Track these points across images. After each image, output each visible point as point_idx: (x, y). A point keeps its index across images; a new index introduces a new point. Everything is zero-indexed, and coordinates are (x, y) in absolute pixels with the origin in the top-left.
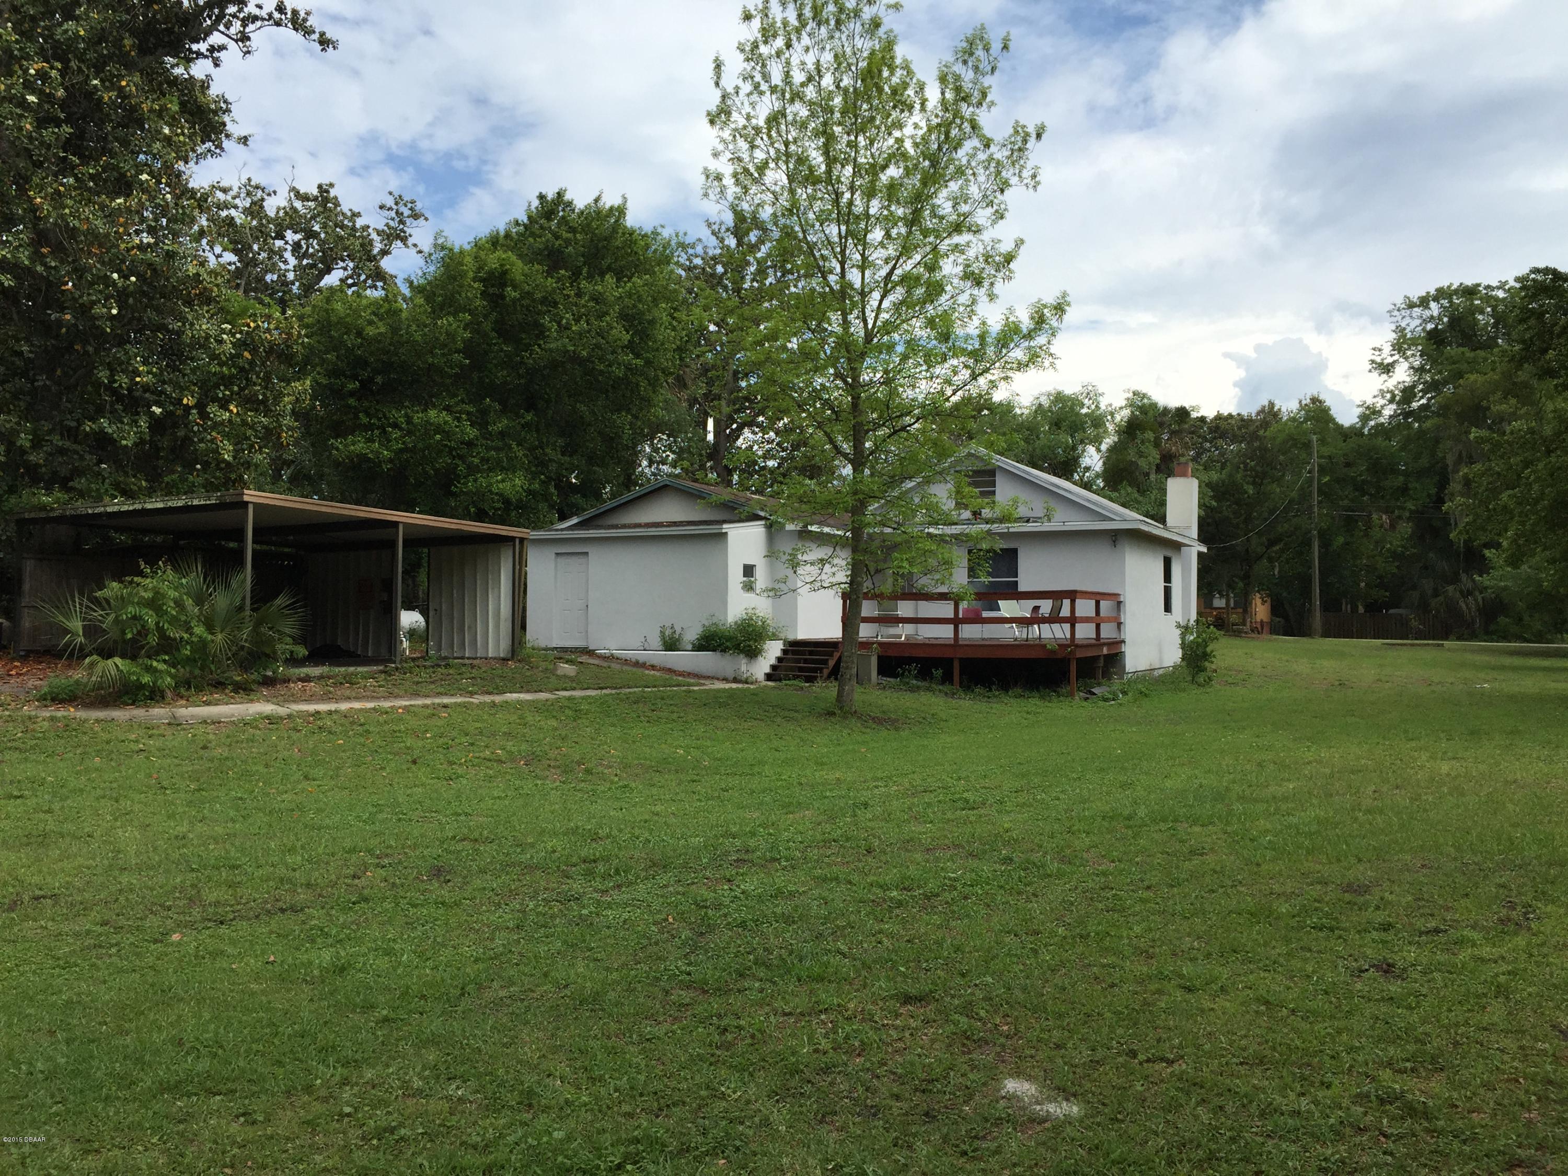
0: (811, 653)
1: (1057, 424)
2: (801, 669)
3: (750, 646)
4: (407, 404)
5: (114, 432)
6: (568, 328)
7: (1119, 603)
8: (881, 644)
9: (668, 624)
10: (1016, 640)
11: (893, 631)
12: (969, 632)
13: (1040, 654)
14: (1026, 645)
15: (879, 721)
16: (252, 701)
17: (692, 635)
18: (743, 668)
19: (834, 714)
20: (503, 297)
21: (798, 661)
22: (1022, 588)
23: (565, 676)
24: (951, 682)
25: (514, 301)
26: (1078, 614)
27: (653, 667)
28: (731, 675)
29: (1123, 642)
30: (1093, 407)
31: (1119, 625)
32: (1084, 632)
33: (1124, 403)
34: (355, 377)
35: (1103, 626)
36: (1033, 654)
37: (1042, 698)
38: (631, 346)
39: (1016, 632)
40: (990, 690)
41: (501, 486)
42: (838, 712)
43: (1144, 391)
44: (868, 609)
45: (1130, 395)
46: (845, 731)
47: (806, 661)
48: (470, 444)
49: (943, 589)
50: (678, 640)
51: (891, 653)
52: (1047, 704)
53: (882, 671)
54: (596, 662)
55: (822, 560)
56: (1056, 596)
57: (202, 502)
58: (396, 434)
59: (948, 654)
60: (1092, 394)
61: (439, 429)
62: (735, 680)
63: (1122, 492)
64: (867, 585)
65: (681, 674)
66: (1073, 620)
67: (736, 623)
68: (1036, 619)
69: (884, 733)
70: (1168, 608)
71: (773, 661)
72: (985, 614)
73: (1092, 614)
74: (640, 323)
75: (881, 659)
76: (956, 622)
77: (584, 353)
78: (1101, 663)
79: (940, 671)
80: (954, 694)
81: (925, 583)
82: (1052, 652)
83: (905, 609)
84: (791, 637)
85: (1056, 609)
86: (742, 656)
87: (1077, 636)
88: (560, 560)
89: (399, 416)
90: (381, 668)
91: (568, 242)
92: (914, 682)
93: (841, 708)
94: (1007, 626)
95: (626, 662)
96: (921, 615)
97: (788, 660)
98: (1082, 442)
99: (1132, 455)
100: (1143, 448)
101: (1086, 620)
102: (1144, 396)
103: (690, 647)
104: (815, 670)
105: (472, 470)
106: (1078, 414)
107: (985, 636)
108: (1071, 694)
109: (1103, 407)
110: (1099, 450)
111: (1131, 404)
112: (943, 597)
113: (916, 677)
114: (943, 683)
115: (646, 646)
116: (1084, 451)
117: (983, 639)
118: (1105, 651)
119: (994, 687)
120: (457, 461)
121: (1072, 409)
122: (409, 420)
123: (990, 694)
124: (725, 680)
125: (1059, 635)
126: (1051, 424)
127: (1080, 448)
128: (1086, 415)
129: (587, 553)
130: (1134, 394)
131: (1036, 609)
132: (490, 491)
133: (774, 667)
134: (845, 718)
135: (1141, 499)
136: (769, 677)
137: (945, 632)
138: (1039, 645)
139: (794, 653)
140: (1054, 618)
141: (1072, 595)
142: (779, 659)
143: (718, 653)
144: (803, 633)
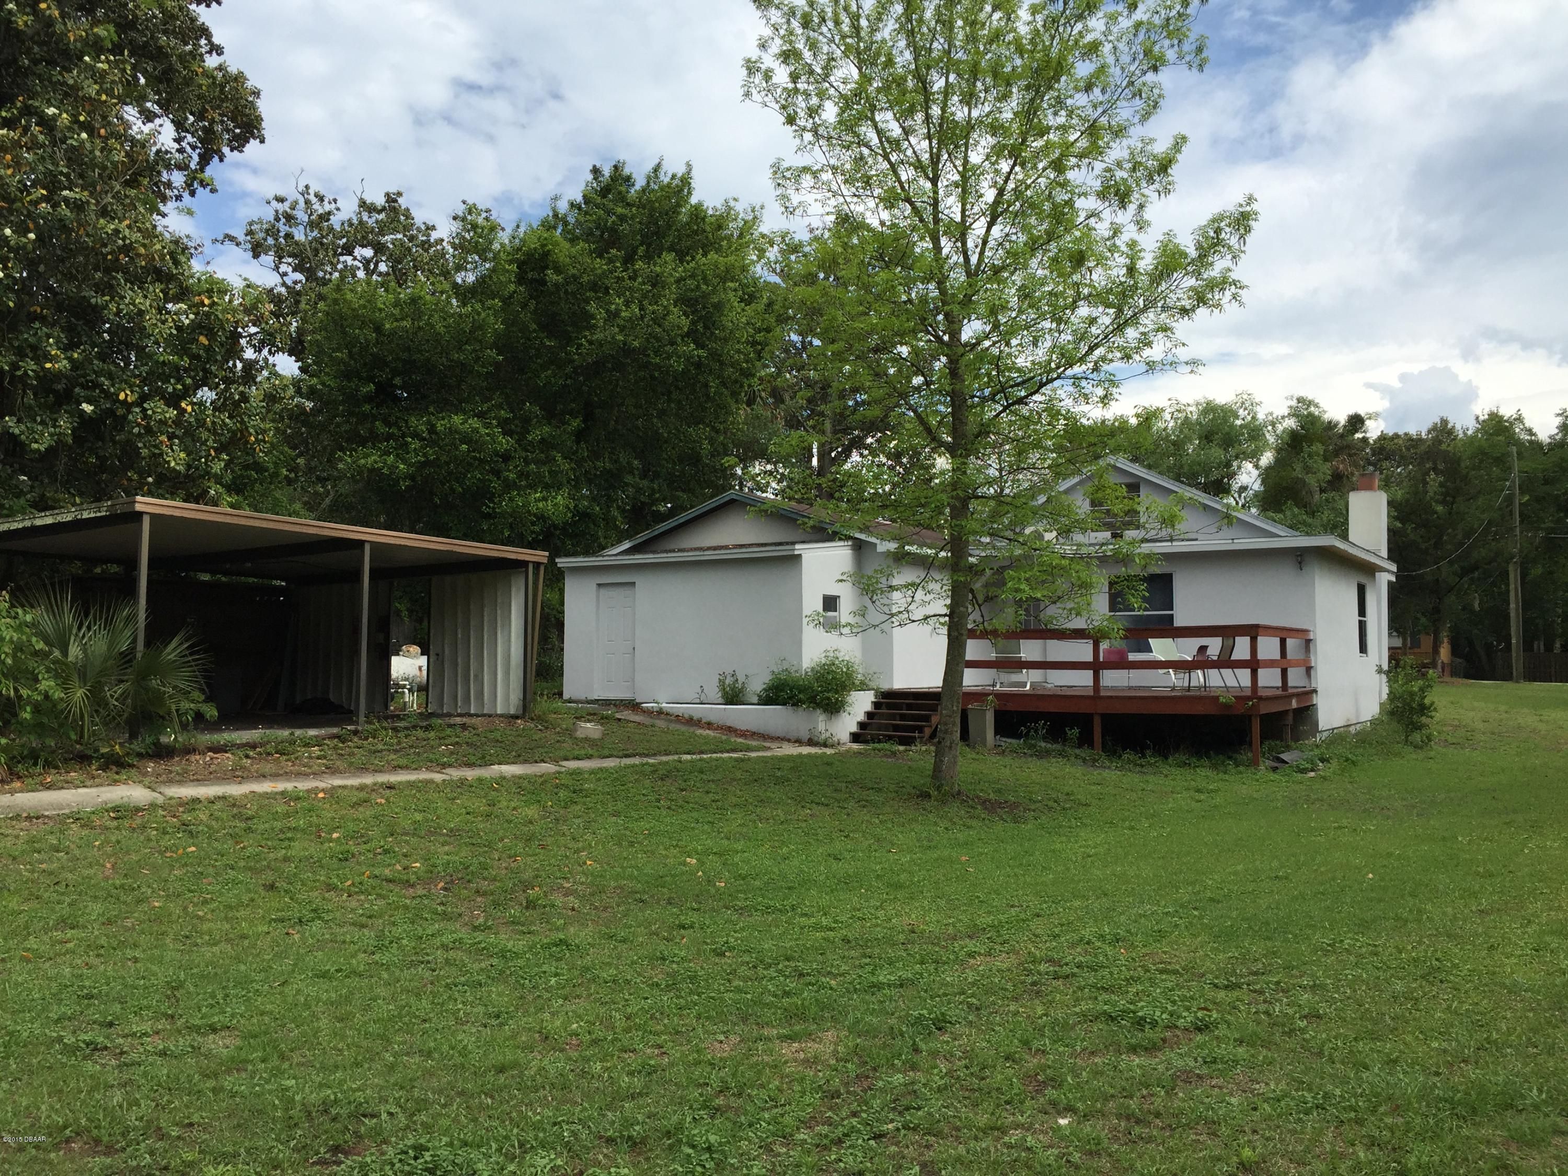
0: (909, 707)
1: (1207, 437)
2: (896, 728)
3: (828, 698)
4: (431, 409)
5: (22, 433)
6: (617, 314)
7: (1308, 642)
8: (999, 696)
9: (729, 671)
10: (1173, 689)
11: (1016, 677)
12: (1113, 679)
13: (1211, 710)
14: (1188, 697)
15: (991, 806)
16: (115, 782)
17: (757, 685)
18: (821, 726)
19: (929, 796)
20: (543, 282)
21: (893, 717)
22: (1179, 622)
23: (587, 739)
24: (1091, 745)
25: (556, 285)
26: (1260, 656)
27: (709, 725)
28: (805, 736)
29: (1315, 691)
30: (1249, 418)
31: (1309, 670)
32: (1269, 678)
33: (1286, 412)
34: (371, 379)
35: (1291, 672)
36: (1199, 710)
37: (1214, 767)
38: (691, 335)
39: (1173, 678)
40: (1144, 756)
41: (541, 505)
42: (934, 793)
43: (1310, 398)
44: (974, 650)
45: (1294, 403)
46: (944, 824)
47: (903, 717)
48: (506, 457)
49: (1079, 623)
50: (741, 691)
51: (1011, 707)
52: (1221, 775)
53: (1000, 730)
54: (637, 718)
55: (913, 584)
56: (1228, 632)
57: (92, 515)
58: (415, 444)
59: (1084, 709)
60: (1250, 404)
61: (466, 439)
62: (811, 743)
63: (1288, 513)
64: (973, 619)
65: (743, 734)
66: (1253, 665)
67: (813, 669)
68: (1201, 662)
69: (999, 827)
70: (1363, 648)
71: (861, 717)
72: (1132, 657)
73: (1277, 655)
74: (704, 308)
75: (1000, 716)
76: (1096, 667)
77: (636, 344)
78: (1290, 719)
79: (1076, 731)
80: (1095, 760)
81: (1056, 615)
82: (1226, 706)
83: (1029, 650)
84: (885, 686)
85: (1227, 650)
86: (818, 711)
87: (1260, 684)
88: (603, 591)
89: (418, 423)
90: (335, 730)
91: (622, 218)
92: (1043, 744)
93: (939, 788)
94: (1161, 671)
95: (678, 718)
96: (1050, 659)
97: (882, 716)
98: (1237, 457)
99: (1298, 472)
100: (1310, 462)
101: (1271, 664)
102: (1310, 403)
103: (755, 699)
104: (912, 729)
105: (509, 486)
106: (1232, 426)
107: (1133, 684)
108: (1254, 763)
109: (1261, 416)
110: (1257, 467)
111: (1294, 413)
112: (1079, 634)
113: (1044, 739)
114: (1080, 746)
115: (703, 698)
116: (1239, 467)
117: (1130, 688)
118: (1294, 704)
119: (1148, 752)
120: (491, 477)
121: (1225, 420)
122: (432, 430)
123: (1143, 761)
124: (799, 742)
125: (1231, 682)
126: (1200, 438)
127: (1235, 464)
128: (1241, 426)
129: (633, 584)
130: (1299, 400)
131: (1203, 649)
132: (529, 512)
133: (862, 725)
134: (944, 803)
135: (1310, 520)
136: (855, 738)
137: (1083, 679)
138: (1206, 697)
139: (889, 706)
140: (1225, 662)
141: (1253, 631)
142: (869, 715)
143: (790, 708)
144: (902, 681)
